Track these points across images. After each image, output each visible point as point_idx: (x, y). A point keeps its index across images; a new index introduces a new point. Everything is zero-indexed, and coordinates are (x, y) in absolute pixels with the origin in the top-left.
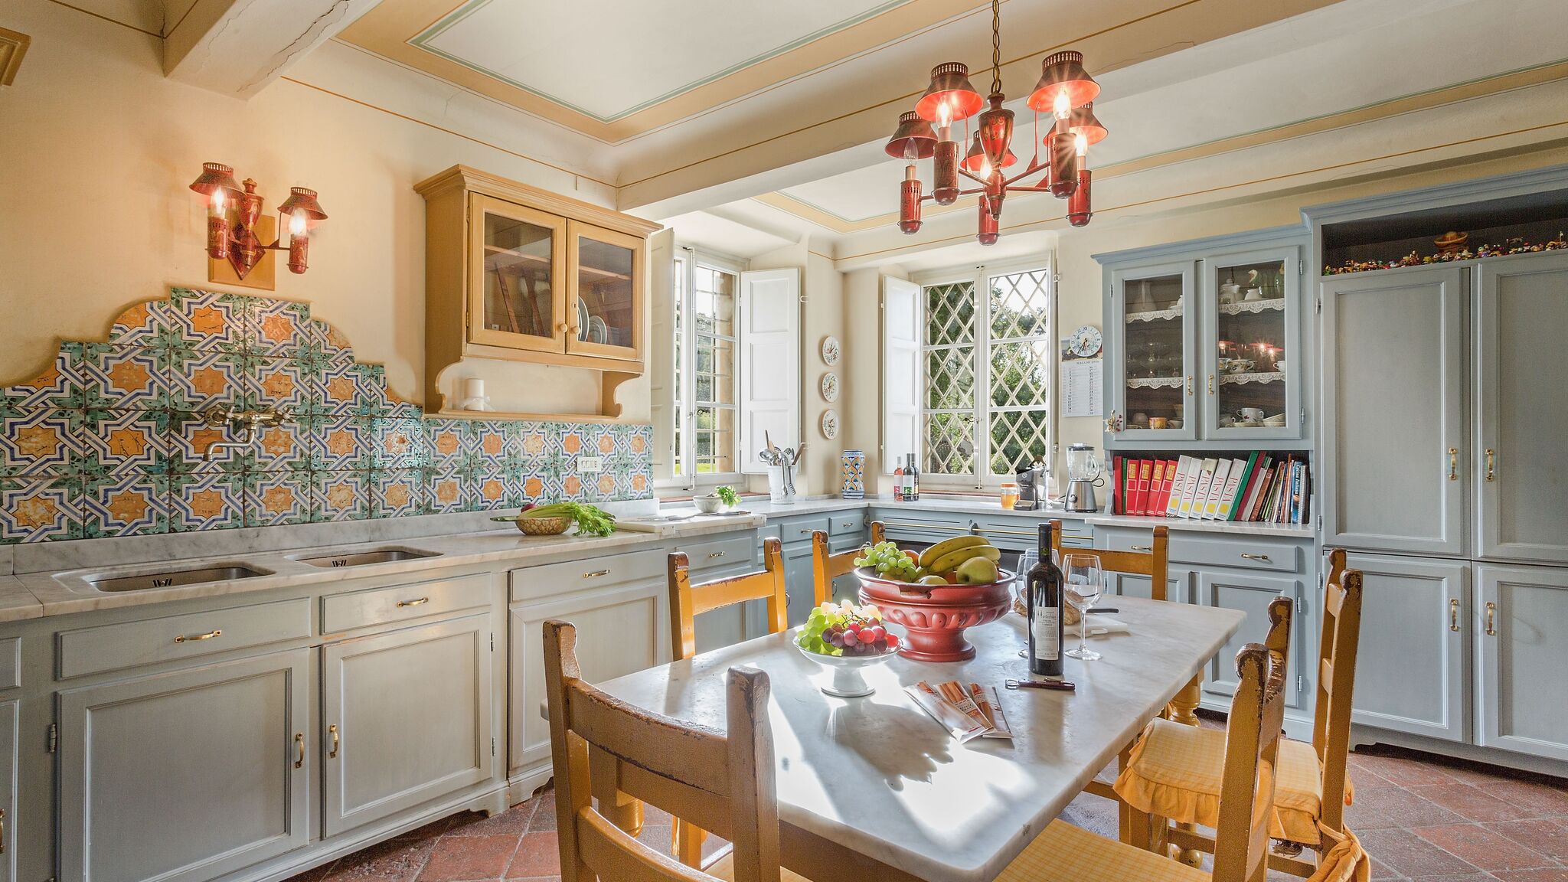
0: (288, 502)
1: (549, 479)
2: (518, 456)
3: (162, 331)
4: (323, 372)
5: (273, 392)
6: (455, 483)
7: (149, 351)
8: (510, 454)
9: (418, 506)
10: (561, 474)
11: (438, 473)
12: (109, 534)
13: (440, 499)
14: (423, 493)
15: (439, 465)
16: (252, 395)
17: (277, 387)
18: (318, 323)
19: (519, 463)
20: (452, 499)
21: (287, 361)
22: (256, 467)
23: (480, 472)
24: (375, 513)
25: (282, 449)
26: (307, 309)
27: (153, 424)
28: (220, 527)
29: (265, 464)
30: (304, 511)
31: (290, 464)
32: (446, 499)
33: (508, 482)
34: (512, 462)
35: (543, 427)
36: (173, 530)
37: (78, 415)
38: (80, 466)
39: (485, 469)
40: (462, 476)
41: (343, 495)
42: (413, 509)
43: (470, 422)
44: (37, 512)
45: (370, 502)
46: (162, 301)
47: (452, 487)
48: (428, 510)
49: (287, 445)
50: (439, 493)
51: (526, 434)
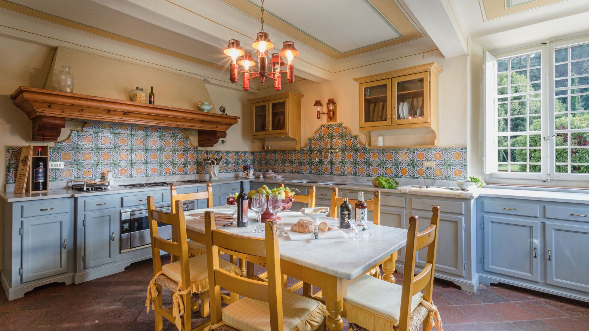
0: (339, 170)
1: (410, 169)
2: (398, 161)
3: (320, 134)
4: (345, 139)
5: (336, 145)
6: (377, 168)
7: (318, 139)
8: (395, 160)
9: (367, 174)
10: (416, 167)
11: (372, 165)
12: (313, 174)
13: (373, 173)
14: (368, 171)
15: (372, 163)
16: (333, 146)
17: (337, 144)
18: (344, 127)
19: (399, 163)
20: (376, 173)
21: (338, 137)
22: (333, 162)
23: (385, 165)
24: (356, 175)
25: (338, 158)
26: (342, 124)
27: (318, 153)
28: (328, 175)
29: (335, 161)
30: (342, 173)
31: (339, 161)
32: (374, 173)
33: (395, 169)
34: (396, 162)
35: (408, 150)
36: (321, 174)
37: (310, 151)
38: (310, 161)
39: (387, 164)
40: (379, 166)
41: (349, 169)
42: (365, 175)
43: (381, 150)
44: (305, 168)
45: (355, 172)
46: (320, 129)
47: (376, 169)
48: (369, 176)
49: (339, 157)
50: (372, 171)
51: (401, 153)
